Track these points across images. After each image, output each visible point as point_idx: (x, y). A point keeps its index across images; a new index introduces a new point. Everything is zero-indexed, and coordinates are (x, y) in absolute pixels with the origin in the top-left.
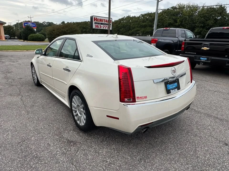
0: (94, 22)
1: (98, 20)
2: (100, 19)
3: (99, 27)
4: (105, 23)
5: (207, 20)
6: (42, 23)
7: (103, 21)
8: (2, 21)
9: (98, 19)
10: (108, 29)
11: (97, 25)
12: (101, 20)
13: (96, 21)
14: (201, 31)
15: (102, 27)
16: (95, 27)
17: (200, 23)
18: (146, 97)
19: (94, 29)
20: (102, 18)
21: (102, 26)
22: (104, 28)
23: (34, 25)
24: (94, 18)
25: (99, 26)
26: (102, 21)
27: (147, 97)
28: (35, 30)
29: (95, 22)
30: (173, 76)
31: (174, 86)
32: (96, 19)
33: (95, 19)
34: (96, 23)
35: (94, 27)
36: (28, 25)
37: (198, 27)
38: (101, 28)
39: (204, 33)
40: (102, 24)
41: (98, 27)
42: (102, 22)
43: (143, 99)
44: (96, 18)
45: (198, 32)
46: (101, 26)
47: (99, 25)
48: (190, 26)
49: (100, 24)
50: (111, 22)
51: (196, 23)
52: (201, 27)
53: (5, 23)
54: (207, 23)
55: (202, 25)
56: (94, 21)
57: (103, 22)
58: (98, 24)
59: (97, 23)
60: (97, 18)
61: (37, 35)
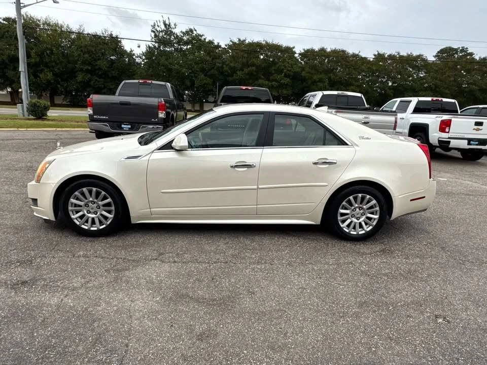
5: (96, 60)
14: (90, 80)
17: (84, 63)
37: (81, 70)
39: (96, 85)
45: (84, 81)
48: (63, 68)
51: (76, 62)
52: (87, 71)
54: (97, 65)
55: (90, 68)
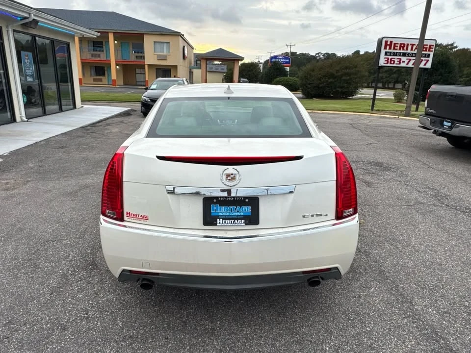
0: (383, 52)
1: (395, 46)
2: (401, 44)
3: (394, 63)
4: (413, 54)
6: (314, 55)
7: (410, 47)
8: (238, 56)
9: (395, 44)
10: (413, 66)
11: (390, 57)
12: (402, 46)
13: (390, 48)
15: (404, 62)
16: (386, 62)
18: (146, 218)
19: (382, 67)
20: (406, 42)
21: (404, 59)
22: (408, 64)
23: (288, 60)
24: (386, 42)
25: (396, 60)
26: (405, 48)
27: (149, 218)
28: (288, 69)
29: (388, 50)
30: (225, 186)
31: (238, 211)
32: (389, 45)
33: (389, 43)
34: (388, 54)
35: (382, 62)
36: (277, 60)
38: (400, 64)
40: (404, 55)
41: (392, 62)
42: (407, 49)
43: (140, 219)
44: (391, 42)
46: (400, 59)
47: (396, 57)
49: (400, 56)
50: (433, 50)
53: (242, 59)
56: (385, 48)
57: (409, 51)
58: (394, 55)
59: (390, 52)
60: (393, 43)
61: (289, 80)
